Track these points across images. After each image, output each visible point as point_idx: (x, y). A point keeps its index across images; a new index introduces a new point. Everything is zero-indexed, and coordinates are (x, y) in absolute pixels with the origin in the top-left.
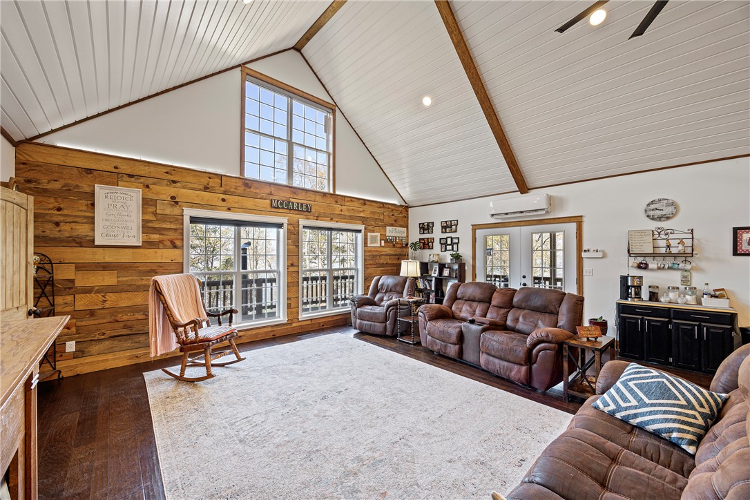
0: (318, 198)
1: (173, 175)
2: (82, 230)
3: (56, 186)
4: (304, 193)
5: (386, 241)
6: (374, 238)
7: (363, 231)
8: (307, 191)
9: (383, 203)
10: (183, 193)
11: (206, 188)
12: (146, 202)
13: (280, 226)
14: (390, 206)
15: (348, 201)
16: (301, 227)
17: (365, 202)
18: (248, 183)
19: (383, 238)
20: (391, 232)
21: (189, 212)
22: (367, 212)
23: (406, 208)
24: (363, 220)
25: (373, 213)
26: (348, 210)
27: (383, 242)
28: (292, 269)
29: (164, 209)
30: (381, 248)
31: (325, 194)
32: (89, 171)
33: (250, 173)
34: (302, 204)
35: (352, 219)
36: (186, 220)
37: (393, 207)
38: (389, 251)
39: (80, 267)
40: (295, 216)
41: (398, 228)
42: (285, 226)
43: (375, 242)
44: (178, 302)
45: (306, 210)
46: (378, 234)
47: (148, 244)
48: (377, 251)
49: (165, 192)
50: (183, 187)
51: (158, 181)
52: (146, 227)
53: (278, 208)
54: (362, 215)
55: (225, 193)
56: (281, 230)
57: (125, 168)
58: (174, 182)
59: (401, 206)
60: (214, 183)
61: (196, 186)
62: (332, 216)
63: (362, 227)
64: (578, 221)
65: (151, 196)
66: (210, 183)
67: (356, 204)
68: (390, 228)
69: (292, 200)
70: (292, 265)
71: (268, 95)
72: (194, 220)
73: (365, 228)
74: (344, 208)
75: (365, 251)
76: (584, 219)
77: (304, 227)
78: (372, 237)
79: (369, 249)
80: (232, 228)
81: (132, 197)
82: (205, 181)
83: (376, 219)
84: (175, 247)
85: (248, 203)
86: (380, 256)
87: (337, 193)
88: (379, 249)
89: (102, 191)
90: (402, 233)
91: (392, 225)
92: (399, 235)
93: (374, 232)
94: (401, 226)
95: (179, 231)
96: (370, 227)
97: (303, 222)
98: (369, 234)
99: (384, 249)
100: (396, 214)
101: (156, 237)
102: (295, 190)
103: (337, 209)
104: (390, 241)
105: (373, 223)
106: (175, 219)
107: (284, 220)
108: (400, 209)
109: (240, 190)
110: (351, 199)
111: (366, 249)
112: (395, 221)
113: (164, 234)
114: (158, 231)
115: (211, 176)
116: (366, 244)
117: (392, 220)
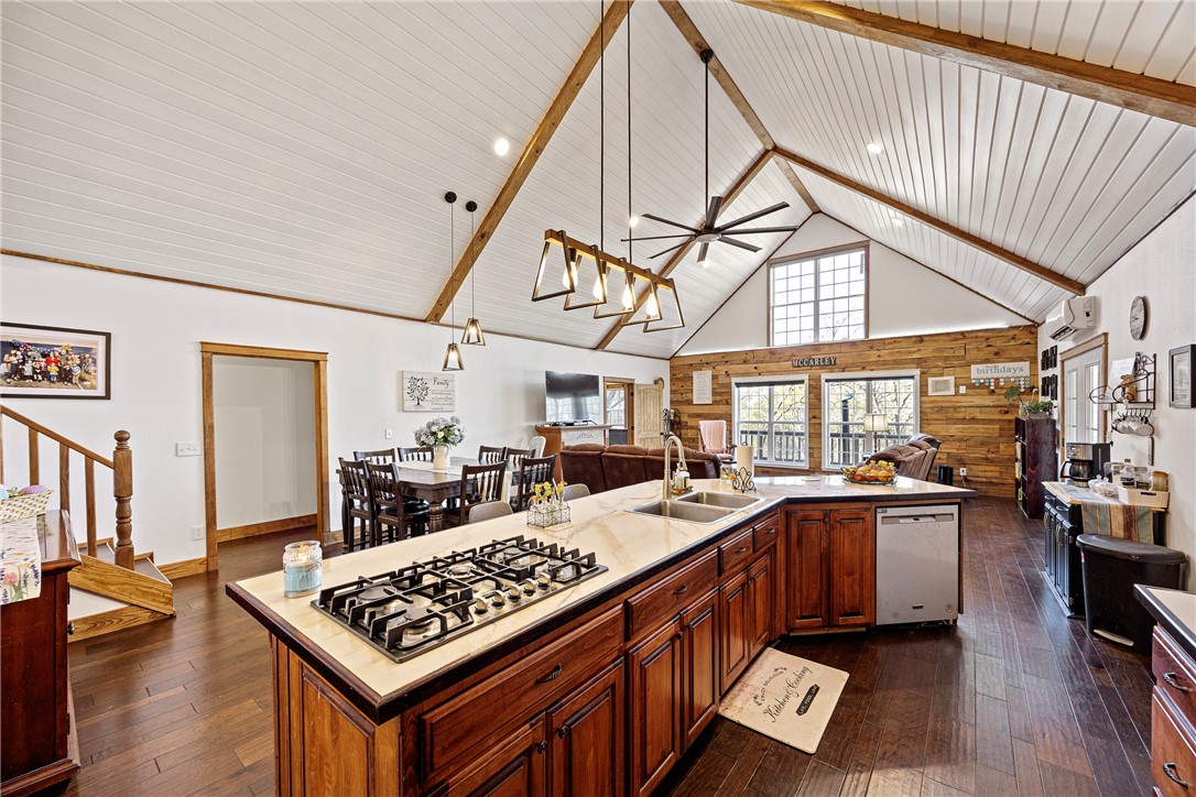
0: (844, 349)
1: (726, 358)
2: (689, 396)
3: (681, 375)
4: (827, 348)
5: (970, 387)
6: (941, 385)
7: (917, 378)
8: (831, 344)
9: (962, 333)
10: (732, 368)
11: (745, 362)
12: (714, 377)
13: (802, 382)
14: (979, 334)
15: (890, 344)
16: (823, 381)
17: (921, 339)
18: (772, 352)
19: (963, 381)
20: (978, 372)
21: (734, 380)
22: (927, 351)
23: (1031, 328)
24: (919, 363)
25: (939, 350)
26: (892, 354)
27: (963, 390)
28: (814, 421)
29: (722, 380)
30: (959, 398)
31: (853, 344)
32: (691, 365)
33: (779, 341)
34: (824, 359)
35: (898, 364)
36: (733, 384)
37: (989, 334)
38: (989, 400)
39: (690, 416)
40: (815, 372)
41: (1000, 365)
42: (807, 382)
43: (948, 389)
44: (709, 438)
45: (830, 365)
46: (951, 379)
47: (715, 403)
48: (951, 402)
49: (722, 369)
50: (732, 364)
51: (719, 364)
52: (714, 393)
53: (798, 366)
54: (916, 356)
55: (757, 363)
56: (802, 386)
57: (705, 360)
58: (726, 362)
59: (1012, 328)
60: (749, 357)
61: (739, 362)
62: (864, 365)
63: (917, 372)
65: (716, 373)
66: (746, 358)
67: (904, 344)
68: (981, 367)
69: (813, 357)
70: (814, 417)
72: (738, 385)
73: (922, 373)
74: (883, 353)
75: (922, 402)
77: (827, 381)
78: (937, 382)
79: (932, 399)
80: (767, 388)
81: (707, 374)
82: (743, 357)
83: (947, 357)
84: (728, 404)
85: (773, 366)
86: (955, 408)
87: (871, 337)
88: (954, 399)
89: (695, 375)
90: (1017, 371)
91: (987, 361)
92: (1005, 375)
93: (942, 375)
94: (1014, 360)
95: (730, 393)
96: (933, 370)
97: (825, 376)
98: (930, 380)
99: (969, 399)
100: (999, 343)
101: (718, 398)
102: (817, 347)
103: (873, 356)
104: (982, 386)
105: (940, 363)
106: (729, 386)
107: (805, 377)
108: (1012, 333)
109: (767, 358)
110: (895, 340)
111: (924, 399)
112: (996, 354)
113: (723, 396)
114: (720, 394)
115: (746, 352)
116: (923, 392)
117: (987, 353)
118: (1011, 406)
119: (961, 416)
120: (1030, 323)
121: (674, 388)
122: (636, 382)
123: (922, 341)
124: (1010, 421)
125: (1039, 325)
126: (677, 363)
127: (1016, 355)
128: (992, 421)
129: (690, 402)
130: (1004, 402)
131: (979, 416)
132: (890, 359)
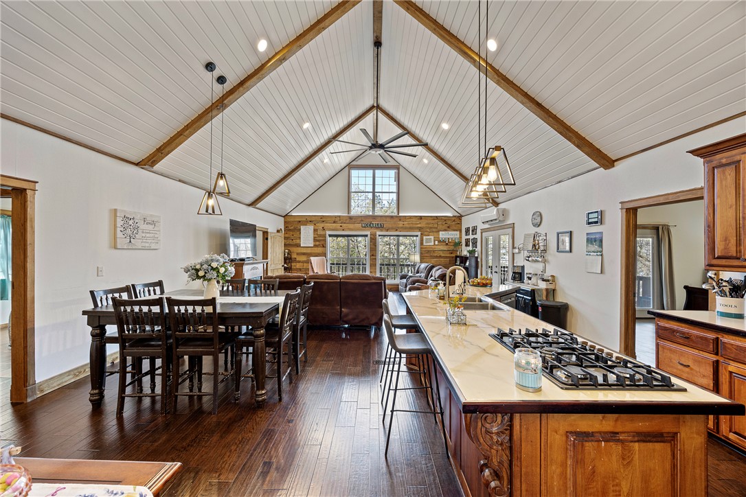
0: (388, 219)
1: (323, 219)
2: (298, 241)
3: (292, 228)
4: (380, 218)
5: (439, 241)
6: (429, 240)
7: (419, 236)
8: (381, 216)
9: (437, 217)
10: (327, 225)
11: (334, 222)
12: (315, 230)
13: (366, 236)
14: (442, 218)
15: (408, 219)
16: (377, 235)
17: (421, 218)
18: (351, 218)
19: (437, 239)
20: (443, 235)
21: (328, 233)
22: (423, 224)
23: (460, 217)
24: (420, 229)
25: (428, 224)
26: (409, 224)
27: (436, 243)
28: (372, 257)
29: (320, 232)
30: (435, 246)
31: (392, 217)
32: (300, 222)
33: (353, 213)
34: (378, 224)
35: (411, 229)
36: (327, 235)
37: (446, 218)
38: (445, 248)
39: (298, 254)
40: (374, 230)
41: (450, 232)
42: (369, 236)
43: (431, 242)
45: (381, 227)
46: (432, 237)
47: (315, 246)
48: (432, 248)
49: (320, 226)
50: (327, 223)
51: (318, 222)
52: (315, 240)
53: (365, 227)
54: (419, 226)
55: (342, 223)
56: (367, 238)
57: (309, 219)
58: (323, 221)
59: (454, 216)
60: (337, 219)
61: (331, 222)
62: (397, 229)
63: (419, 233)
64: (513, 226)
65: (316, 228)
66: (335, 220)
67: (414, 220)
68: (443, 232)
69: (372, 222)
70: (373, 255)
71: (362, 172)
72: (330, 236)
73: (421, 234)
74: (405, 223)
75: (421, 248)
76: (515, 225)
77: (379, 236)
78: (427, 239)
79: (425, 247)
80: (347, 238)
81: (311, 228)
82: (334, 219)
83: (431, 227)
84: (323, 247)
85: (351, 226)
86: (434, 251)
87: (400, 215)
89: (302, 228)
90: (455, 235)
91: (445, 230)
92: (452, 237)
93: (429, 235)
94: (454, 230)
95: (325, 240)
96: (425, 233)
97: (378, 233)
98: (424, 237)
99: (439, 247)
100: (449, 222)
101: (317, 243)
102: (374, 217)
103: (401, 224)
104: (443, 241)
105: (428, 230)
106: (324, 236)
107: (368, 233)
108: (453, 219)
109: (347, 222)
110: (411, 217)
111: (422, 246)
112: (448, 227)
113: (320, 242)
114: (318, 241)
115: (336, 217)
116: (422, 243)
117: (445, 227)
118: (453, 250)
119: (436, 255)
121: (287, 235)
122: (269, 231)
123: (421, 219)
124: (453, 257)
125: (462, 216)
126: (289, 219)
127: (455, 228)
128: (446, 257)
129: (298, 245)
130: (452, 248)
131: (442, 255)
132: (407, 226)
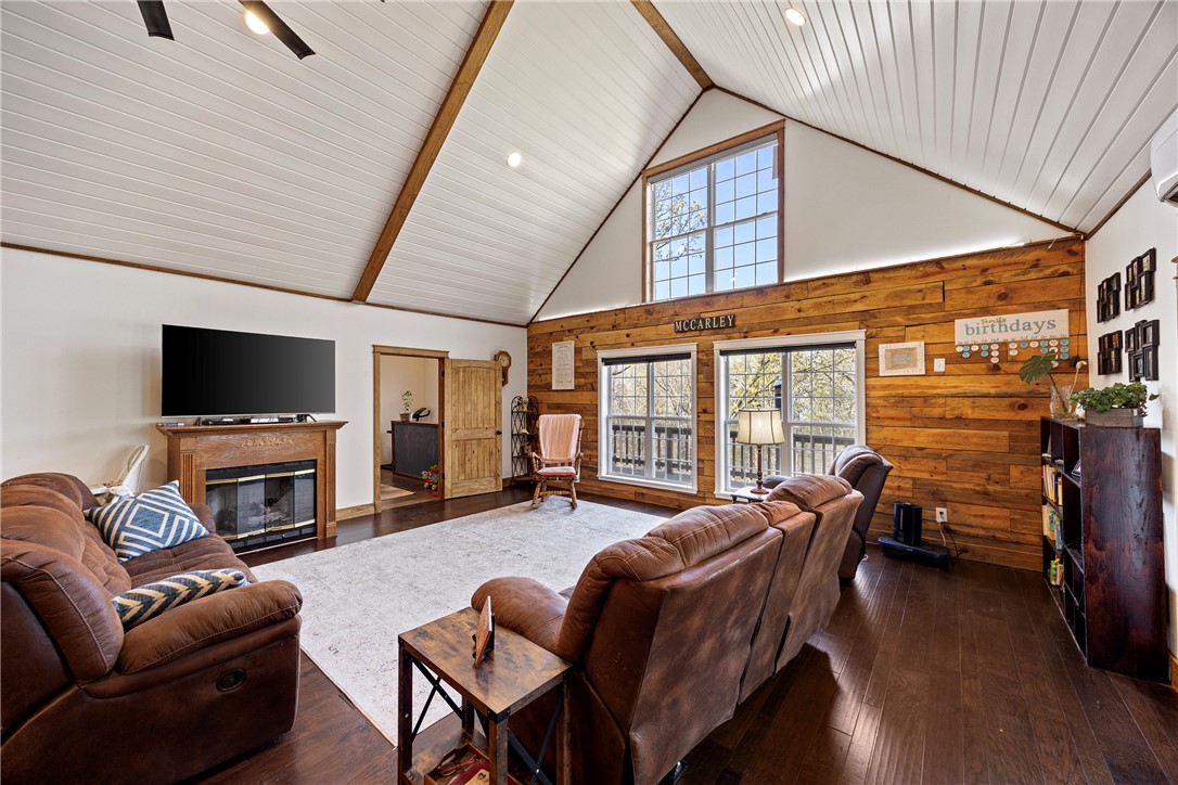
0: (748, 300)
1: (590, 322)
2: (547, 378)
3: (539, 349)
4: (724, 300)
5: (954, 359)
6: (902, 355)
7: (861, 345)
8: (728, 294)
9: (938, 262)
10: (599, 336)
11: (614, 327)
12: (578, 351)
13: (687, 356)
14: (969, 262)
15: (815, 289)
16: (717, 353)
17: (866, 277)
18: (649, 310)
19: (941, 349)
20: (969, 332)
21: (602, 354)
22: (877, 297)
23: (1072, 243)
24: (864, 318)
25: (897, 295)
26: (819, 306)
27: (939, 365)
28: (704, 417)
29: (586, 355)
30: (932, 380)
31: (760, 291)
32: (551, 334)
33: (661, 294)
34: (718, 319)
35: (827, 322)
36: (600, 360)
37: (988, 261)
38: (987, 385)
40: (705, 338)
41: (1010, 319)
42: (694, 355)
43: (914, 363)
45: (726, 327)
46: (918, 346)
47: (578, 387)
48: (918, 387)
49: (587, 337)
50: (598, 331)
51: (582, 330)
52: (578, 374)
53: (683, 331)
54: (859, 307)
55: (629, 327)
56: (687, 362)
57: (566, 327)
58: (592, 328)
59: (1034, 245)
60: (619, 318)
61: (607, 327)
62: (776, 326)
63: (859, 335)
65: (580, 345)
66: (617, 321)
67: (838, 288)
68: (973, 321)
69: (703, 315)
70: (705, 411)
72: (606, 362)
73: (868, 337)
74: (805, 304)
75: (869, 388)
77: (723, 353)
78: (893, 352)
79: (886, 382)
80: (644, 365)
81: (569, 347)
82: (612, 319)
83: (910, 307)
84: (593, 389)
85: (650, 332)
86: (926, 398)
87: (788, 279)
88: (925, 382)
89: (555, 347)
90: (1045, 327)
91: (984, 311)
92: (1019, 335)
93: (903, 339)
94: (1037, 307)
95: (595, 374)
96: (888, 332)
97: (719, 345)
98: (883, 348)
99: (951, 381)
100: (1006, 276)
101: (582, 381)
102: (709, 299)
103: (789, 310)
104: (975, 357)
105: (899, 319)
106: (594, 363)
107: (691, 347)
108: (1031, 256)
109: (643, 320)
110: (827, 281)
111: (872, 381)
112: (1002, 297)
113: (587, 378)
114: (584, 375)
115: (616, 313)
116: (871, 371)
117: (984, 295)
118: (1032, 395)
119: (936, 412)
120: (1070, 234)
121: (532, 367)
122: (451, 356)
123: (867, 281)
124: (1030, 424)
125: (1087, 237)
126: (537, 331)
127: (1040, 297)
128: (993, 424)
129: (548, 387)
130: (1019, 386)
131: (969, 413)
132: (816, 313)
